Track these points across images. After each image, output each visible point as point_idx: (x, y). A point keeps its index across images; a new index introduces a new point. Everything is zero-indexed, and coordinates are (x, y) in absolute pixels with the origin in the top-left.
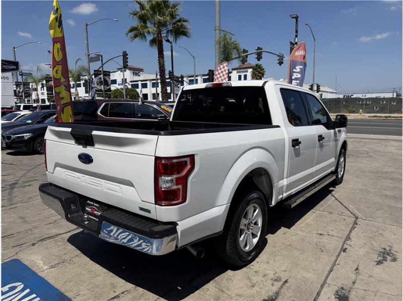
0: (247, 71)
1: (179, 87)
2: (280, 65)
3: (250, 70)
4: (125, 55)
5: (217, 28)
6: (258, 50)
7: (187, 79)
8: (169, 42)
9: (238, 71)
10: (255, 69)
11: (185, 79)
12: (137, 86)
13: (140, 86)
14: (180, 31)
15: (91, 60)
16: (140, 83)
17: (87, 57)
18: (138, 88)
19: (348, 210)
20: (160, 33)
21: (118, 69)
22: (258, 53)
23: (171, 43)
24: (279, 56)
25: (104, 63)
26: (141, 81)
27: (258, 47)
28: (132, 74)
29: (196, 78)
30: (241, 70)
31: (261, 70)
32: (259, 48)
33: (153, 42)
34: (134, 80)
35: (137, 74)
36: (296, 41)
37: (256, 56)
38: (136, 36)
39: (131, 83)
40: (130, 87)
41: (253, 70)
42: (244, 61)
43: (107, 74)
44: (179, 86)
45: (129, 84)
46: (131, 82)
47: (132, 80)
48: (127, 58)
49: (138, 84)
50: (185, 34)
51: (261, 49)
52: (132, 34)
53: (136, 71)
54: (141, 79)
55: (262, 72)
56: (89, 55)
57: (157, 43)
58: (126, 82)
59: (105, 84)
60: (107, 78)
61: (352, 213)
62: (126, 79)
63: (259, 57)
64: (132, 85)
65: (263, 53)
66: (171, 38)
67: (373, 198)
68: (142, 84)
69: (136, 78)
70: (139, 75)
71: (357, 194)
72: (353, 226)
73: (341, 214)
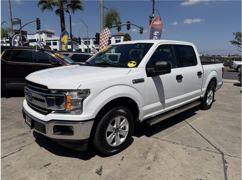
0: (121, 38)
1: (77, 45)
2: (141, 34)
3: (122, 37)
4: (38, 21)
5: (101, 6)
6: (128, 23)
7: (83, 40)
8: (68, 12)
9: (115, 37)
10: (126, 37)
11: (82, 40)
12: (50, 44)
13: (52, 44)
14: (76, 6)
15: (13, 23)
16: (52, 42)
17: (11, 21)
18: (51, 45)
19: (211, 144)
20: (62, 6)
21: (37, 32)
22: (128, 25)
23: (69, 13)
24: (140, 28)
25: (22, 26)
26: (53, 41)
27: (128, 21)
28: (47, 36)
29: (89, 40)
30: (117, 37)
31: (129, 37)
32: (128, 22)
33: (57, 12)
34: (48, 40)
35: (50, 36)
36: (153, 16)
37: (127, 27)
38: (44, 8)
39: (45, 42)
40: (45, 44)
41: (125, 37)
42: (119, 29)
43: (25, 33)
44: (77, 44)
45: (44, 42)
46: (46, 41)
47: (47, 40)
48: (40, 23)
49: (51, 43)
50: (80, 8)
51: (130, 22)
52: (41, 6)
53: (49, 34)
54: (53, 39)
55: (130, 38)
56: (12, 20)
57: (60, 12)
58: (42, 41)
59: (23, 40)
60: (25, 36)
61: (215, 147)
62: (42, 39)
63: (128, 28)
64: (46, 43)
65: (131, 25)
66: (70, 10)
67: (223, 130)
68: (53, 42)
69: (49, 39)
70: (51, 37)
71: (210, 126)
72: (224, 165)
73: (207, 149)
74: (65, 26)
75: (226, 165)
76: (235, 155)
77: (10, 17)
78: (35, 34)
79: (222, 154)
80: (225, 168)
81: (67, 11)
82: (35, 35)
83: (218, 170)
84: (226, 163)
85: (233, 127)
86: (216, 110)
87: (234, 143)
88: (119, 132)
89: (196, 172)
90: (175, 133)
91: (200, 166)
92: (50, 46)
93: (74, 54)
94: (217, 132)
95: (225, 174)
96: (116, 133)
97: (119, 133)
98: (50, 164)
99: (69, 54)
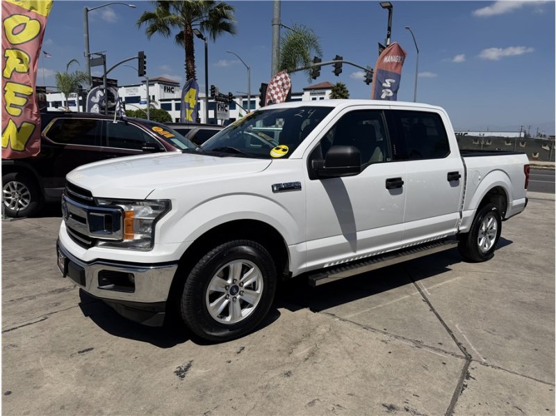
0: (324, 93)
1: (226, 111)
2: (368, 84)
3: (329, 92)
4: (142, 58)
5: (275, 22)
6: (336, 59)
7: (241, 100)
8: (202, 39)
9: (312, 92)
10: (336, 91)
11: (237, 100)
12: (169, 107)
13: (173, 107)
14: (219, 22)
15: (92, 63)
16: (173, 103)
17: (87, 58)
18: (171, 110)
19: (453, 336)
20: (190, 25)
21: (143, 82)
22: (336, 64)
23: (205, 39)
24: (366, 71)
25: (107, 70)
26: (176, 100)
27: (337, 56)
28: (163, 90)
29: (252, 99)
30: (316, 91)
31: (344, 92)
32: (337, 58)
33: (180, 37)
34: (166, 98)
35: (170, 90)
36: (388, 44)
37: (334, 69)
38: (153, 29)
39: (160, 103)
40: (158, 107)
41: (333, 91)
42: (315, 74)
43: (112, 84)
44: (226, 108)
45: (156, 103)
46: (161, 100)
47: (163, 98)
48: (145, 63)
49: (171, 104)
50: (228, 28)
51: (341, 58)
52: (147, 25)
53: (169, 86)
54: (175, 98)
55: (345, 95)
56: (89, 56)
57: (186, 39)
58: (154, 101)
59: (108, 99)
60: (112, 90)
61: (459, 344)
62: (154, 96)
63: (338, 71)
64: (162, 104)
65: (343, 64)
66: (206, 34)
67: (498, 309)
68: (176, 104)
69: (168, 95)
70: (173, 92)
71: (470, 299)
72: (461, 381)
73: (438, 346)
74: (194, 67)
75: (466, 382)
76: (496, 364)
77: (86, 50)
78: (139, 85)
79: (469, 358)
80: (461, 388)
81: (200, 36)
82: (138, 88)
83: (440, 390)
84: (468, 377)
85: (525, 303)
86: (502, 264)
87: (509, 337)
88: (240, 294)
89: (388, 390)
90: (380, 308)
91: (403, 378)
92: (169, 112)
93: (200, 130)
94: (482, 312)
95: (455, 400)
96: (231, 297)
97: (238, 297)
98: (92, 349)
99: (190, 130)
